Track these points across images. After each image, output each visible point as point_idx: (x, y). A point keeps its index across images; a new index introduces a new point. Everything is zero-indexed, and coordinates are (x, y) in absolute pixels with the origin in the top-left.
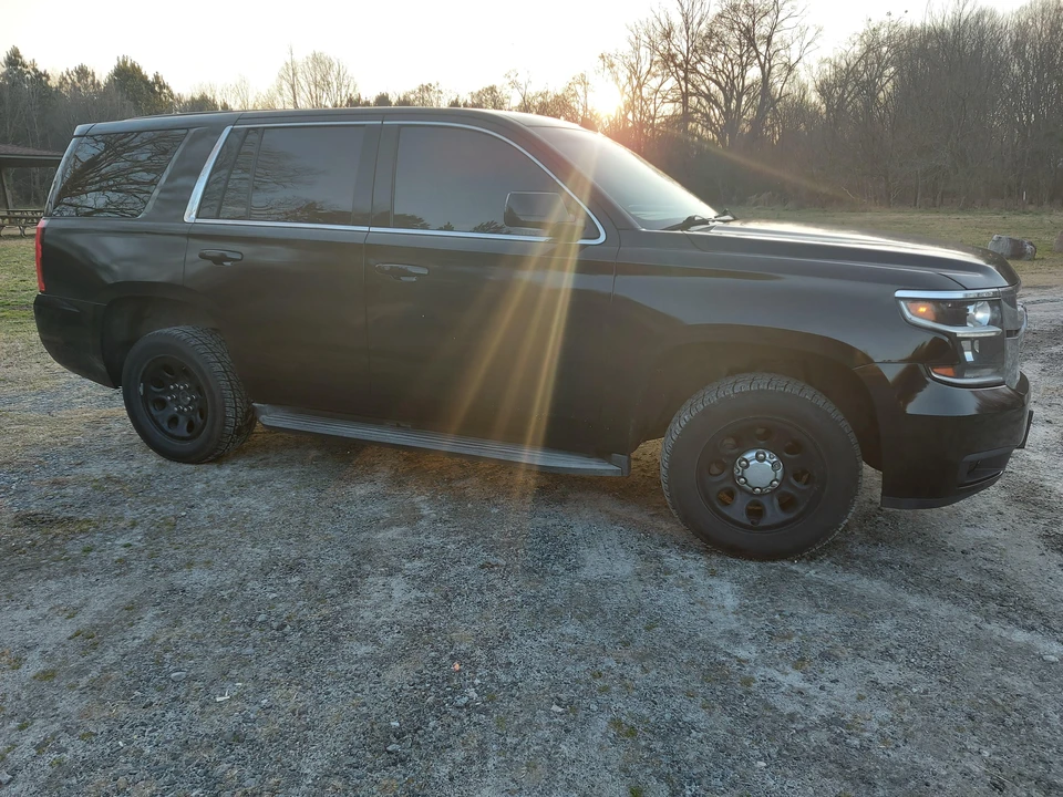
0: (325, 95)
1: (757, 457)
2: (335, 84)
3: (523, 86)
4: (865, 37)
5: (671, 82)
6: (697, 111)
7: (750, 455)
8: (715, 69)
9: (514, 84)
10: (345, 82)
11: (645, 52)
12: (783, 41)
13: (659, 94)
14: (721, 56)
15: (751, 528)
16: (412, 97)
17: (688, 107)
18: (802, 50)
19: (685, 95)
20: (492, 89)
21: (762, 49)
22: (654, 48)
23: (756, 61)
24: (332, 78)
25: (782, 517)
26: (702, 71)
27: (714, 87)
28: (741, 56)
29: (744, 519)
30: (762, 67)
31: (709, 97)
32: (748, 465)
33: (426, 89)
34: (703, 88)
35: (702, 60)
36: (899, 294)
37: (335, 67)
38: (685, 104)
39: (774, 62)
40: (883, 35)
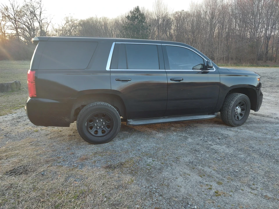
1: (239, 108)
4: (65, 19)
7: (237, 108)
12: (45, 17)
15: (238, 121)
18: (51, 20)
19: (15, 29)
21: (38, 17)
22: (3, 13)
25: (241, 118)
32: (238, 110)
36: (257, 77)
38: (17, 31)
39: (43, 22)
40: (69, 19)
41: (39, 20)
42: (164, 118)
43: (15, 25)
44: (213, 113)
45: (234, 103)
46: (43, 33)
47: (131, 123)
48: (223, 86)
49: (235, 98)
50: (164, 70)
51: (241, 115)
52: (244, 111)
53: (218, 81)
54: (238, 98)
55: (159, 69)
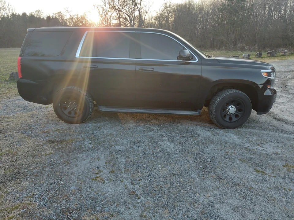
0: (4, 12)
1: (231, 107)
2: (7, 9)
3: (70, 12)
4: (164, 5)
5: (115, 14)
6: (123, 22)
7: (230, 107)
8: (126, 11)
9: (67, 11)
10: (11, 8)
11: (107, 5)
12: (144, 5)
13: (111, 17)
14: (128, 7)
15: (230, 122)
16: (33, 14)
17: (120, 21)
18: (149, 8)
19: (119, 18)
20: (60, 12)
21: (139, 6)
22: (109, 4)
23: (137, 9)
24: (6, 6)
25: (236, 119)
26: (123, 11)
27: (126, 16)
28: (133, 8)
29: (228, 121)
30: (139, 11)
31: (125, 19)
32: (230, 109)
33: (38, 11)
34: (124, 16)
35: (123, 8)
36: (262, 71)
37: (7, 3)
38: (119, 20)
39: (142, 10)
40: (168, 5)
41: (139, 9)
42: (139, 108)
43: (119, 15)
44: (195, 110)
45: (220, 101)
46: (141, 21)
47: (101, 109)
48: (206, 81)
49: (223, 95)
50: (134, 59)
51: (236, 116)
52: (241, 112)
53: (199, 74)
54: (226, 95)
55: (129, 58)
